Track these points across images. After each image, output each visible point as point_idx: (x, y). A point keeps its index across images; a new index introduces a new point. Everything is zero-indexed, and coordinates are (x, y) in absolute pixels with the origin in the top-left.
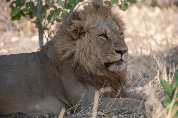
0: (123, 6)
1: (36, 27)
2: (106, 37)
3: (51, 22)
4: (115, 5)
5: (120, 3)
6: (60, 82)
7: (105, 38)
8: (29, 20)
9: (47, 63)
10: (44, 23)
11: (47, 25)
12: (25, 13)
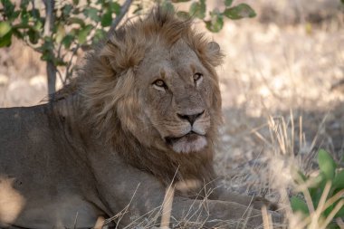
0: (214, 22)
1: (42, 58)
2: (165, 86)
3: (72, 50)
4: (197, 20)
5: (208, 17)
6: (89, 166)
7: (162, 89)
8: (28, 45)
9: (62, 127)
10: (59, 52)
11: (63, 56)
12: (22, 31)
